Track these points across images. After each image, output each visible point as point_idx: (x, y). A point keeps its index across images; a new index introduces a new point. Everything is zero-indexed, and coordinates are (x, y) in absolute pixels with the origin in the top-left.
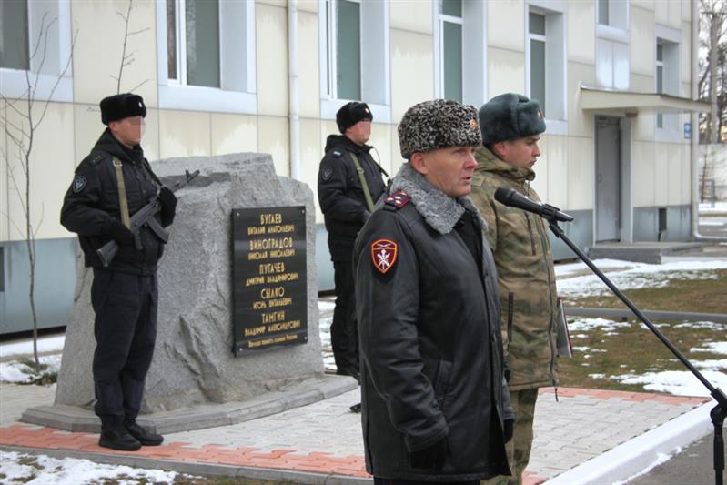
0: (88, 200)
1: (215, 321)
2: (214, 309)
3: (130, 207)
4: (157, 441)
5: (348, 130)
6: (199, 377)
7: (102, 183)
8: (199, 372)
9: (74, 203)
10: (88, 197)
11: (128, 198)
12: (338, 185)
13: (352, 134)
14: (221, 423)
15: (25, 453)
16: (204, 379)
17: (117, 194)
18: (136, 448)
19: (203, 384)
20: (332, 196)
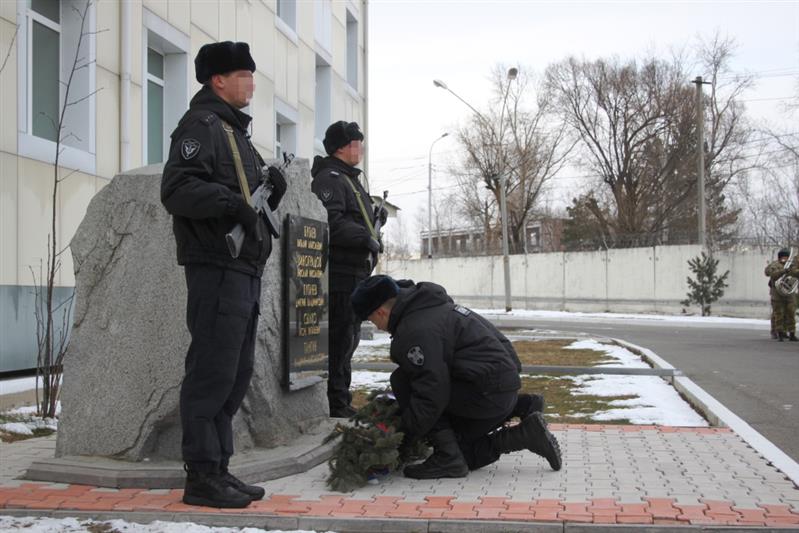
0: (202, 170)
1: (268, 346)
2: (268, 333)
3: (250, 185)
4: (258, 495)
5: (340, 150)
6: (250, 417)
7: (217, 149)
8: (250, 409)
9: (185, 173)
10: (203, 167)
11: (246, 175)
12: (339, 207)
13: (343, 155)
14: (293, 470)
15: (87, 518)
16: (254, 419)
17: (234, 167)
18: (244, 505)
19: (253, 426)
20: (336, 218)
